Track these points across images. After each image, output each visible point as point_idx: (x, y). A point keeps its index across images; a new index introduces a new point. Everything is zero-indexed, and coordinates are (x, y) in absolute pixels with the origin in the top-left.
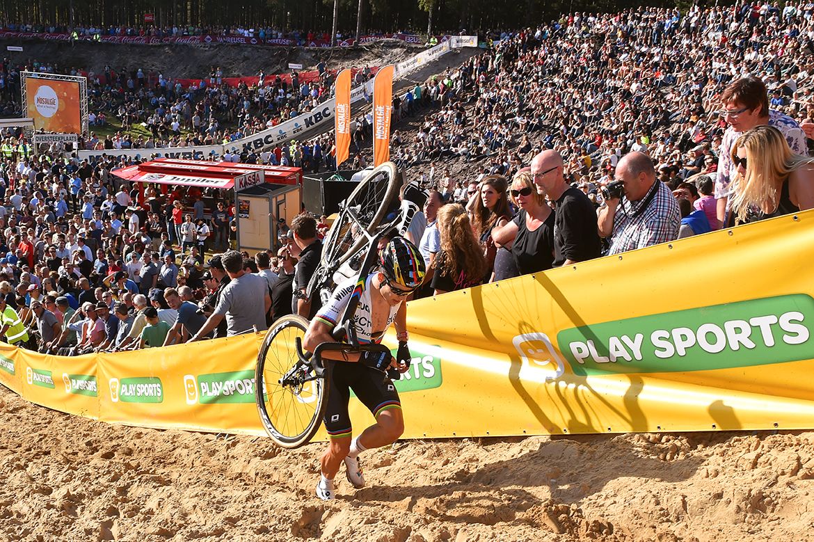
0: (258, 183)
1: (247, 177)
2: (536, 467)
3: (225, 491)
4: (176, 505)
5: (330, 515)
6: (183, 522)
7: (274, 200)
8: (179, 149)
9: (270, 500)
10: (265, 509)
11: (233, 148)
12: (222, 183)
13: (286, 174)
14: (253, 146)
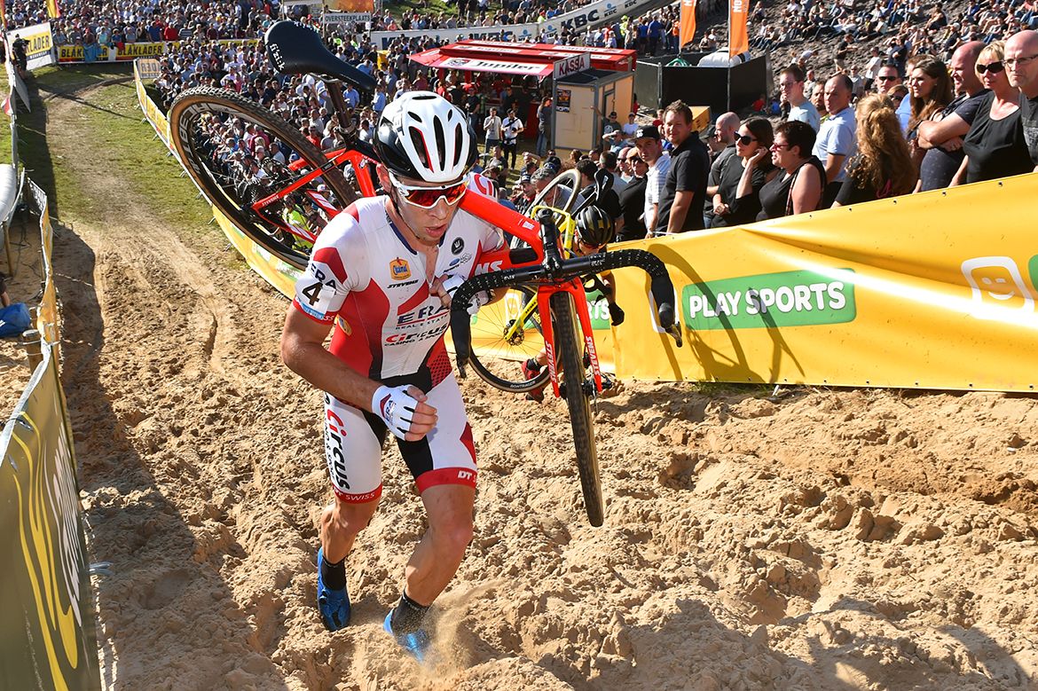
0: (582, 69)
1: (569, 61)
2: (984, 431)
3: (566, 428)
4: (507, 439)
5: (705, 466)
6: (517, 459)
7: (601, 90)
8: (485, 29)
9: (625, 442)
10: (620, 452)
11: (550, 27)
12: (538, 69)
13: (616, 58)
14: (573, 24)
